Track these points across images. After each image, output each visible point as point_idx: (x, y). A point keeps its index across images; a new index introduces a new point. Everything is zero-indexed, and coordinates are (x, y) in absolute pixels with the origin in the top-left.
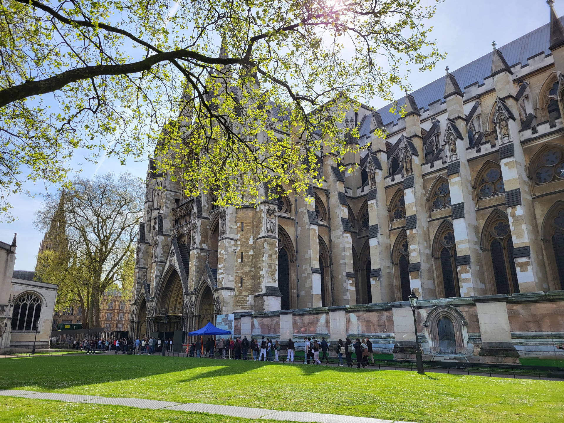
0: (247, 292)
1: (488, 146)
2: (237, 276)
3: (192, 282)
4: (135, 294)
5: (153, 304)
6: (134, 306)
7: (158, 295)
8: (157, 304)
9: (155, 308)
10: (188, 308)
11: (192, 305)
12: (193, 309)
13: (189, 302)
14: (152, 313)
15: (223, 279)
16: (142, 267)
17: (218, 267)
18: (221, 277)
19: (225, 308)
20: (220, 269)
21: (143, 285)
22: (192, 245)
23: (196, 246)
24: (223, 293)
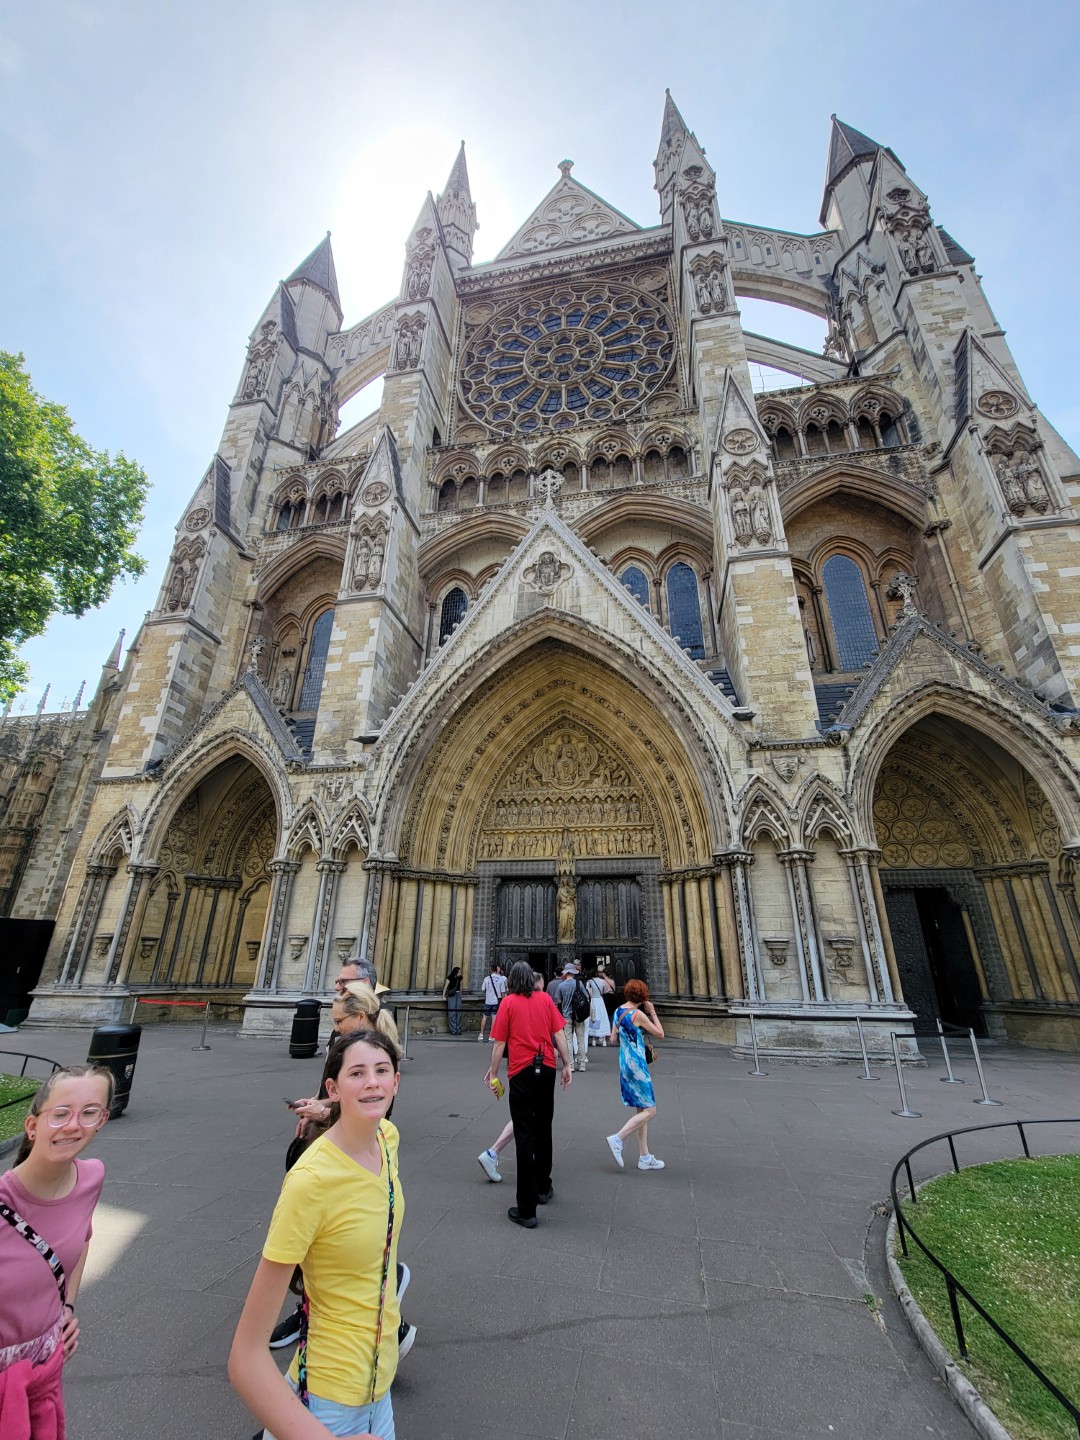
3: (791, 689)
4: (151, 735)
5: (359, 785)
6: (134, 789)
7: (408, 742)
8: (393, 788)
9: (378, 806)
10: (785, 812)
11: (827, 801)
12: (842, 820)
13: (778, 782)
14: (346, 830)
16: (203, 623)
17: (1053, 630)
20: (1077, 640)
21: (242, 695)
22: (730, 541)
23: (782, 549)
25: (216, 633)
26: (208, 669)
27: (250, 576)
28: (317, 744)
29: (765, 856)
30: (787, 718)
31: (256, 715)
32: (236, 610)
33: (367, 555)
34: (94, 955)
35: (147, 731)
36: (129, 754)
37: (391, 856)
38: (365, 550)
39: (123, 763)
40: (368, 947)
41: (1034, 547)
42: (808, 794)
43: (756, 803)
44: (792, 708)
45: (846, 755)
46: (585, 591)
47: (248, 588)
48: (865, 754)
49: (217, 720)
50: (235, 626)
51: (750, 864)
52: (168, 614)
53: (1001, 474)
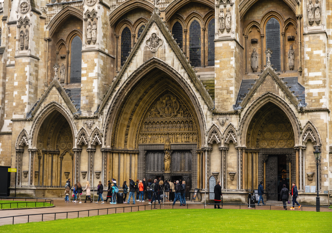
3: (228, 93)
4: (26, 103)
5: (97, 123)
6: (25, 123)
7: (111, 109)
8: (107, 125)
9: (103, 131)
10: (220, 135)
11: (232, 132)
12: (235, 138)
13: (220, 125)
14: (94, 139)
15: (321, 95)
16: (33, 54)
17: (306, 75)
18: (315, 92)
19: (328, 140)
20: (313, 79)
21: (54, 89)
22: (216, 31)
23: (233, 36)
24: (323, 116)
25: (38, 56)
26: (37, 71)
27: (45, 26)
28: (82, 108)
29: (215, 148)
30: (225, 103)
31: (60, 96)
32: (42, 43)
33: (90, 29)
34: (23, 177)
35: (24, 101)
36: (20, 110)
37: (109, 147)
38: (90, 26)
39: (19, 113)
40: (105, 175)
41: (309, 42)
42: (227, 130)
43: (213, 132)
44: (227, 100)
45: (240, 117)
46: (167, 51)
47: (45, 32)
48: (246, 116)
49: (48, 98)
50: (43, 50)
51: (210, 151)
52: (21, 52)
53: (307, 7)
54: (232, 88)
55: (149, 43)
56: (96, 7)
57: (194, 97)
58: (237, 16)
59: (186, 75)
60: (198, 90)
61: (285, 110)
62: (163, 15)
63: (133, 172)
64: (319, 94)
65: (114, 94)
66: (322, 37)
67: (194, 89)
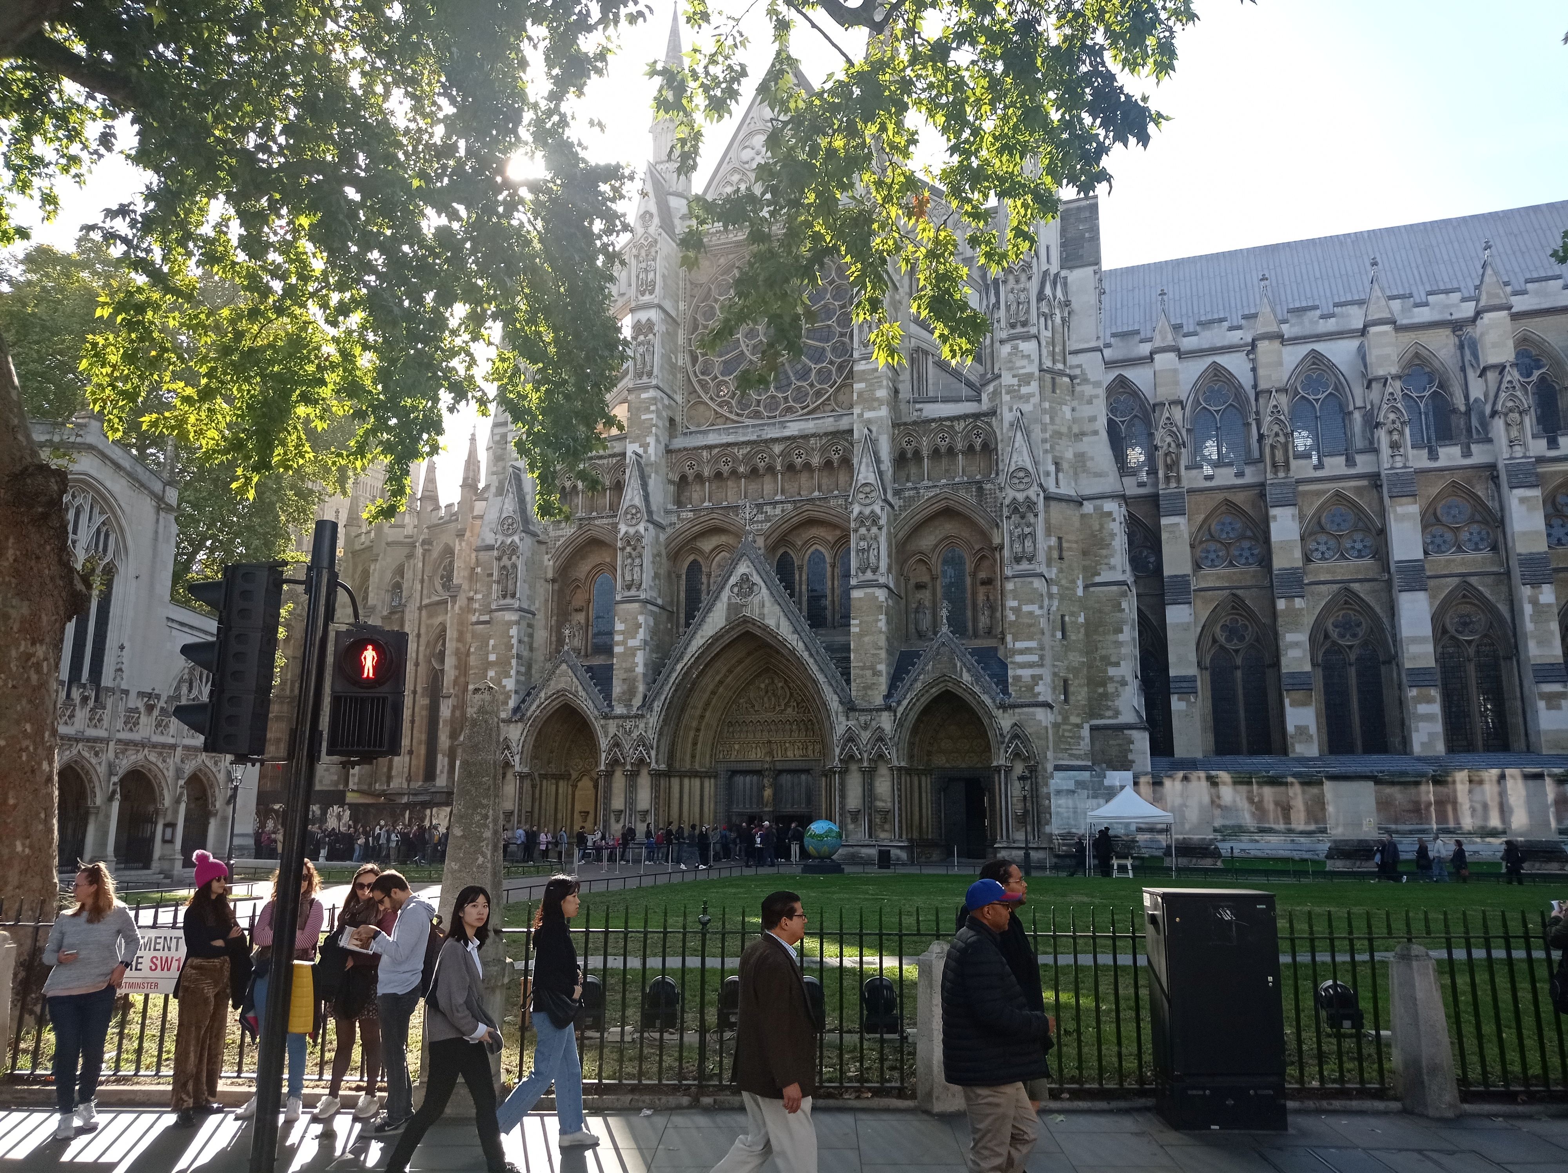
0: (1078, 715)
1: (1456, 451)
2: (1055, 674)
3: (874, 674)
4: (511, 691)
5: (642, 725)
6: (508, 726)
7: (667, 701)
8: (661, 728)
9: (654, 739)
10: (861, 746)
11: (882, 740)
12: (888, 751)
13: (860, 729)
14: (637, 753)
15: (1036, 679)
16: (525, 606)
17: (1010, 645)
18: (1026, 673)
19: (1050, 755)
20: (1022, 652)
21: (564, 666)
22: (853, 572)
23: (882, 580)
24: (1041, 714)
25: (533, 609)
26: (531, 636)
27: (546, 557)
28: (615, 700)
29: (854, 767)
30: (869, 693)
31: (575, 679)
32: (541, 586)
33: (631, 564)
35: (508, 688)
37: (663, 767)
38: (629, 560)
41: (1014, 590)
42: (873, 736)
43: (848, 741)
44: (873, 687)
45: (895, 715)
46: (767, 604)
47: (546, 567)
48: (905, 714)
49: (552, 683)
50: (542, 599)
51: (844, 772)
52: (502, 602)
53: (1011, 533)
54: (882, 667)
55: (736, 590)
56: (641, 528)
57: (815, 682)
58: (890, 545)
59: (801, 644)
60: (821, 670)
61: (974, 704)
62: (760, 542)
63: (706, 809)
64: (1033, 677)
65: (674, 675)
66: (1038, 584)
67: (815, 668)
